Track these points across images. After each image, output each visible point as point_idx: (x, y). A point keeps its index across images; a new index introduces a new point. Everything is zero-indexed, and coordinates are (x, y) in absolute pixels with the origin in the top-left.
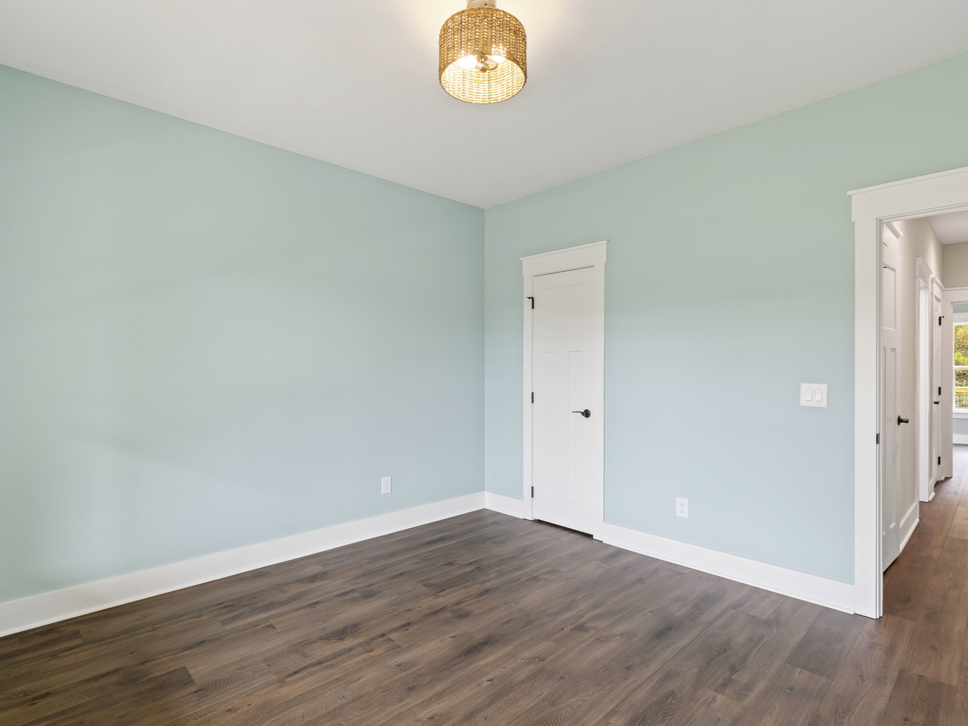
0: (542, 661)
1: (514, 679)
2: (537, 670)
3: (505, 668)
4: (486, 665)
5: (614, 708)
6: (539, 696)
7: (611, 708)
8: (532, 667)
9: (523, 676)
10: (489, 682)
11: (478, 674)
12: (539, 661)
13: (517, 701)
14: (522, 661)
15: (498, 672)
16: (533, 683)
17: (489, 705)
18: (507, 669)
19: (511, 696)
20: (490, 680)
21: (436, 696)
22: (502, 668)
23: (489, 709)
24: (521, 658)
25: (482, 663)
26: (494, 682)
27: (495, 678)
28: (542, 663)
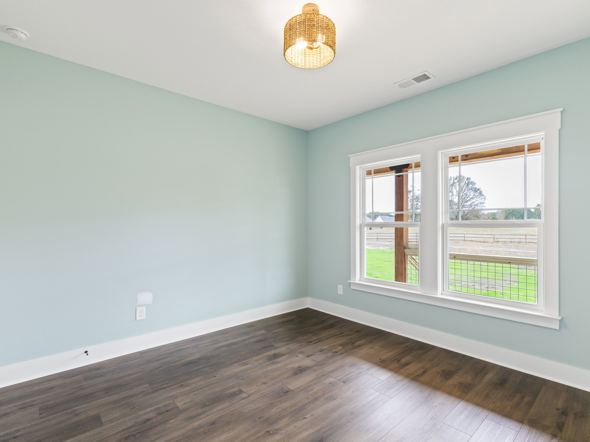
0: (268, 432)
1: (290, 418)
2: (274, 425)
3: (295, 426)
4: (308, 429)
5: (241, 401)
6: (278, 408)
7: (243, 401)
8: (276, 427)
9: (284, 420)
10: (306, 417)
11: (313, 423)
12: (270, 431)
13: (291, 406)
14: (282, 432)
15: (300, 424)
16: (279, 415)
17: (306, 404)
18: (294, 426)
19: (294, 409)
20: (305, 418)
21: (336, 410)
22: (297, 427)
23: (306, 402)
24: (282, 434)
25: (311, 431)
26: (303, 417)
27: (302, 420)
28: (269, 429)
